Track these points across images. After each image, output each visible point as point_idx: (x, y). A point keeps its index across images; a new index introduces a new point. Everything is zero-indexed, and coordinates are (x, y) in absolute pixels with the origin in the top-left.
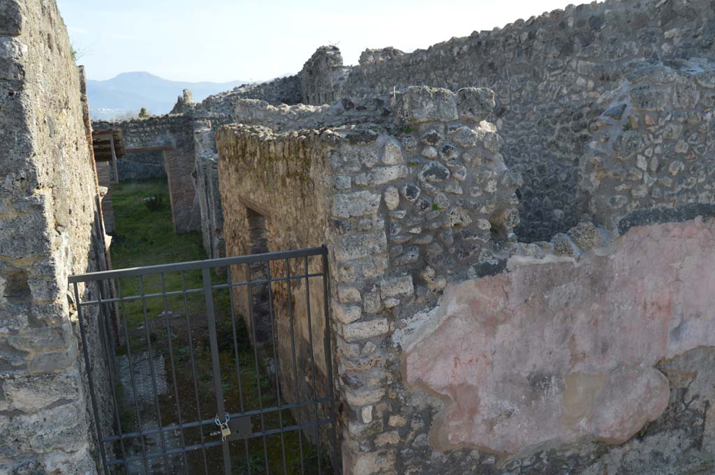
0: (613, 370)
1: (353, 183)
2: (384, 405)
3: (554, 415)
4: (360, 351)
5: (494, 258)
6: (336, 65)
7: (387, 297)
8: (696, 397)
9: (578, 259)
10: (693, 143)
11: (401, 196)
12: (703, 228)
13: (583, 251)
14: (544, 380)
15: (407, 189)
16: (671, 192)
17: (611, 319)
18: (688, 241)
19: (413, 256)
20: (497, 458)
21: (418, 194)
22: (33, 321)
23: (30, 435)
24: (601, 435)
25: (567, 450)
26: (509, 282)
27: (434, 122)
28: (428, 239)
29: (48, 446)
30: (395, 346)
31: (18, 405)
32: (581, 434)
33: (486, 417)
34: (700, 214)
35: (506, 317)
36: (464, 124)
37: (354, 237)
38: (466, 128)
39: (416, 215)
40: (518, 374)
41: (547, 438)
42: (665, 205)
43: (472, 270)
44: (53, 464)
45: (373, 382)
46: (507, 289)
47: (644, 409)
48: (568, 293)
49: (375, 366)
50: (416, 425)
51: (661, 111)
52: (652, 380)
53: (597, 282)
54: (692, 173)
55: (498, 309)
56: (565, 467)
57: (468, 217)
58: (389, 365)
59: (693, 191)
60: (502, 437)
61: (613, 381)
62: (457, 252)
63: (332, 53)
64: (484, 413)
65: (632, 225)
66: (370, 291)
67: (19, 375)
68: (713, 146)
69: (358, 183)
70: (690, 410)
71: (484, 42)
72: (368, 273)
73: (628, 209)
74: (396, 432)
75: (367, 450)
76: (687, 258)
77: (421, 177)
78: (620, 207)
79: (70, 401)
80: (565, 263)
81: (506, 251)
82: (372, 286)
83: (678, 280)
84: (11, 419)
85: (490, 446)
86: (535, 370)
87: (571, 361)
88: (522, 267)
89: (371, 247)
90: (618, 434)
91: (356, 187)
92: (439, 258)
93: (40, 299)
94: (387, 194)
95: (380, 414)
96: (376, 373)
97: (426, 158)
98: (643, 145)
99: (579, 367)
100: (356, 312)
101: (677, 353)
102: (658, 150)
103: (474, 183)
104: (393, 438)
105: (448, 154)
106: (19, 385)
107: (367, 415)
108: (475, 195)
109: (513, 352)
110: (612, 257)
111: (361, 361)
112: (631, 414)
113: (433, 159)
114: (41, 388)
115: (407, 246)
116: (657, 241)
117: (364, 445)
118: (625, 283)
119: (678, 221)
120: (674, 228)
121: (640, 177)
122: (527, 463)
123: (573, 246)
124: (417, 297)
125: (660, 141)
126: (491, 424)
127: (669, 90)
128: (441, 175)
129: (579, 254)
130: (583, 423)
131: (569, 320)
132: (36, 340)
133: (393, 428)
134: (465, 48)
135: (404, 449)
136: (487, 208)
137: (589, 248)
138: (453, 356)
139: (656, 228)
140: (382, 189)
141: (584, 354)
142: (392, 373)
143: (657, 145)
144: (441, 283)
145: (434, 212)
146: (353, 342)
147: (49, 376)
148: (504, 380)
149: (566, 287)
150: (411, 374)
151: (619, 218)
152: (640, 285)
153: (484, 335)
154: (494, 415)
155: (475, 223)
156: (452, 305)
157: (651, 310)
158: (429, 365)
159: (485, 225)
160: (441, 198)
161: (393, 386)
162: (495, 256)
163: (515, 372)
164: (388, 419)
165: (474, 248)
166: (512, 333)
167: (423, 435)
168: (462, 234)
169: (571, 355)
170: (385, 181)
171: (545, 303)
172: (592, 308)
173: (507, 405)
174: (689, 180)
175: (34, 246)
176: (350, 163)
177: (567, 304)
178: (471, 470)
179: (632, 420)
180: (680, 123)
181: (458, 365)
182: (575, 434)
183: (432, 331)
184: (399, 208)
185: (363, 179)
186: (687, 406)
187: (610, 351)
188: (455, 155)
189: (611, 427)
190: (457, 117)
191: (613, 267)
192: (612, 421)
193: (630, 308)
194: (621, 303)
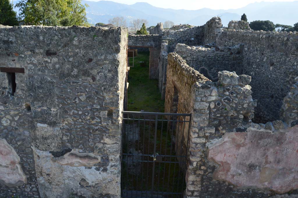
0: (281, 169)
1: (201, 100)
2: (200, 162)
3: (256, 178)
4: (196, 146)
5: (243, 127)
6: (218, 26)
7: (206, 133)
9: (273, 132)
11: (215, 105)
13: (276, 129)
14: (254, 167)
15: (217, 103)
17: (283, 153)
19: (216, 122)
20: (234, 186)
21: (221, 105)
22: (112, 122)
23: (107, 150)
24: (273, 189)
25: (260, 191)
26: (247, 135)
27: (229, 85)
28: (222, 118)
29: (111, 153)
30: (206, 147)
31: (106, 142)
32: (265, 187)
33: (232, 173)
35: (244, 145)
36: (239, 86)
37: (199, 114)
38: (240, 87)
39: (219, 111)
40: (245, 163)
41: (252, 185)
43: (235, 129)
44: (111, 158)
45: (198, 155)
46: (245, 137)
47: (291, 185)
48: (267, 142)
49: (200, 151)
50: (209, 171)
52: (296, 176)
53: (279, 140)
55: (242, 142)
56: (258, 195)
57: (236, 113)
58: (204, 152)
60: (236, 181)
61: (280, 173)
62: (231, 123)
63: (218, 21)
64: (231, 172)
65: (297, 124)
66: (201, 130)
67: (107, 135)
69: (203, 100)
71: (271, 36)
72: (202, 125)
73: (296, 118)
74: (203, 171)
75: (193, 174)
77: (222, 100)
78: (293, 117)
79: (118, 143)
80: (268, 132)
81: (247, 125)
82: (202, 129)
84: (103, 145)
85: (232, 182)
86: (252, 163)
87: (265, 163)
88: (252, 131)
89: (204, 118)
90: (279, 190)
91: (202, 101)
92: (225, 124)
93: (115, 118)
94: (211, 104)
95: (199, 165)
96: (199, 153)
97: (225, 95)
99: (267, 166)
100: (196, 135)
103: (240, 104)
104: (202, 173)
105: (232, 95)
106: (107, 137)
107: (195, 164)
108: (240, 108)
109: (245, 156)
110: (287, 133)
111: (196, 149)
112: (286, 185)
113: (227, 95)
114: (112, 139)
115: (215, 119)
117: (193, 172)
118: (290, 142)
122: (244, 191)
123: (272, 127)
124: (216, 134)
126: (233, 176)
128: (229, 100)
129: (274, 130)
130: (266, 183)
131: (266, 150)
132: (113, 127)
133: (202, 170)
134: (264, 36)
135: (204, 176)
136: (243, 112)
137: (278, 129)
138: (224, 153)
140: (210, 103)
141: (270, 162)
142: (204, 154)
144: (224, 131)
145: (225, 111)
146: (194, 143)
147: (114, 136)
148: (240, 164)
149: (267, 140)
150: (210, 156)
151: (292, 121)
153: (235, 149)
154: (235, 174)
155: (238, 116)
156: (226, 139)
158: (216, 155)
159: (242, 117)
160: (228, 107)
161: (204, 158)
162: (243, 126)
163: (244, 162)
164: (201, 166)
165: (236, 123)
166: (245, 150)
167: (211, 174)
168: (233, 118)
169: (265, 161)
170: (211, 100)
171: (258, 143)
172: (276, 148)
173: (240, 171)
175: (116, 105)
176: (201, 94)
177: (266, 145)
178: (225, 188)
179: (286, 187)
181: (225, 156)
182: (262, 186)
183: (218, 145)
184: (214, 108)
185: (204, 99)
187: (280, 163)
188: (235, 95)
189: (277, 187)
190: (237, 84)
191: (287, 136)
192: (278, 186)
193: (291, 151)
194: (288, 148)
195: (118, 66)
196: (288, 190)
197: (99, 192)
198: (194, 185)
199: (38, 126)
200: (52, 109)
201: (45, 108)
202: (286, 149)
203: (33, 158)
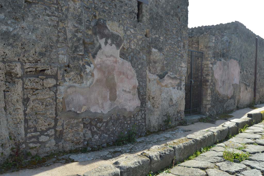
0: (229, 83)
2: (211, 80)
3: (225, 89)
4: (210, 69)
8: (235, 94)
11: (214, 45)
12: (236, 62)
14: (224, 82)
17: (229, 74)
20: (219, 95)
24: (228, 95)
25: (225, 97)
28: (215, 53)
29: (184, 74)
30: (213, 70)
34: (236, 59)
39: (215, 48)
40: (222, 80)
41: (224, 93)
42: (233, 56)
43: (219, 60)
45: (211, 75)
46: (221, 64)
47: (232, 92)
48: (226, 67)
49: (211, 72)
50: (213, 85)
55: (221, 67)
60: (220, 91)
62: (218, 56)
65: (231, 59)
66: (211, 59)
72: (211, 56)
73: (230, 56)
76: (235, 67)
77: (216, 43)
81: (221, 58)
83: (234, 70)
87: (226, 80)
88: (222, 61)
89: (212, 52)
101: (234, 84)
104: (211, 87)
109: (222, 76)
110: (229, 63)
116: (233, 62)
118: (230, 68)
121: (231, 51)
123: (226, 60)
124: (214, 62)
126: (220, 88)
130: (227, 92)
131: (226, 72)
136: (220, 50)
150: (214, 75)
153: (220, 71)
156: (217, 65)
157: (232, 74)
164: (211, 83)
168: (218, 53)
170: (213, 42)
173: (221, 85)
174: (235, 53)
178: (217, 97)
181: (218, 75)
183: (216, 68)
199: (153, 51)
200: (161, 38)
201: (157, 36)
203: (146, 81)
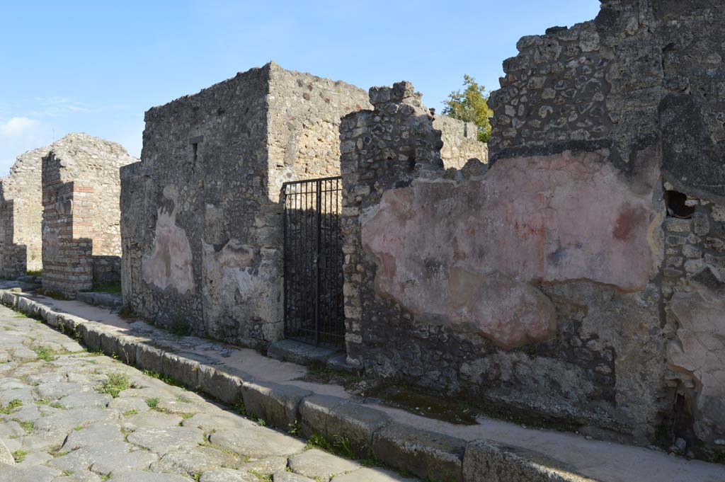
0: (489, 275)
1: (345, 137)
2: (354, 256)
3: (443, 295)
4: (346, 223)
5: (407, 178)
7: (358, 196)
8: (594, 336)
9: (458, 183)
10: (560, 89)
11: (363, 142)
12: (573, 162)
13: (464, 177)
14: (435, 266)
15: (365, 139)
16: (539, 132)
17: (485, 231)
18: (557, 172)
19: (369, 175)
21: (370, 141)
23: (258, 237)
24: (481, 328)
26: (412, 193)
27: (379, 103)
28: (376, 166)
30: (359, 223)
31: (257, 224)
33: (400, 280)
34: (569, 149)
35: (411, 216)
38: (393, 104)
39: (369, 152)
40: (419, 256)
41: (439, 313)
42: (533, 142)
43: (394, 184)
45: (350, 241)
46: (411, 197)
47: (521, 320)
48: (451, 204)
49: (352, 232)
50: (368, 274)
51: (523, 69)
53: (473, 201)
54: (561, 114)
55: (407, 210)
57: (393, 153)
58: (357, 233)
59: (563, 129)
60: (410, 299)
61: (488, 284)
64: (398, 277)
65: (499, 158)
66: (350, 191)
67: (258, 213)
68: (584, 88)
69: (347, 137)
70: (587, 348)
72: (350, 182)
73: (501, 147)
74: (360, 275)
75: (348, 280)
76: (558, 188)
77: (371, 132)
78: (493, 145)
79: (267, 226)
80: (448, 183)
81: (414, 174)
82: (351, 189)
83: (549, 207)
84: (255, 230)
86: (430, 256)
87: (454, 257)
88: (420, 184)
89: (352, 168)
90: (497, 335)
91: (346, 139)
94: (358, 142)
95: (353, 261)
96: (351, 236)
97: (375, 122)
98: (508, 97)
99: (460, 264)
100: (345, 202)
101: (557, 278)
102: (524, 99)
103: (396, 134)
104: (359, 278)
105: (383, 119)
106: (258, 217)
107: (347, 259)
109: (416, 241)
110: (484, 182)
111: (346, 228)
112: (508, 320)
113: (378, 123)
115: (368, 168)
116: (525, 172)
118: (496, 204)
119: (544, 155)
120: (540, 161)
121: (508, 121)
122: (432, 331)
123: (459, 174)
124: (371, 198)
125: (524, 92)
126: (403, 286)
127: (531, 52)
129: (460, 179)
131: (452, 225)
133: (358, 272)
135: (363, 287)
137: (469, 176)
138: (383, 234)
139: (521, 161)
140: (356, 140)
141: (464, 255)
142: (358, 238)
143: (523, 95)
144: (381, 191)
146: (343, 217)
148: (410, 258)
150: (364, 241)
151: (493, 154)
152: (510, 207)
154: (404, 281)
155: (397, 157)
157: (524, 231)
158: (372, 237)
159: (404, 158)
160: (381, 144)
161: (358, 246)
163: (417, 254)
164: (357, 265)
165: (396, 171)
166: (414, 227)
167: (371, 282)
168: (391, 163)
169: (455, 253)
170: (357, 135)
171: (434, 210)
172: (469, 220)
173: (411, 276)
174: (559, 121)
177: (450, 213)
180: (544, 75)
181: (385, 241)
182: (458, 318)
183: (373, 217)
184: (363, 149)
185: (349, 135)
186: (584, 342)
187: (486, 258)
188: (386, 119)
189: (490, 325)
190: (389, 99)
191: (485, 190)
192: (490, 320)
193: (503, 225)
194: (494, 220)
195: (267, 110)
196: (518, 335)
197: (251, 315)
198: (352, 306)
199: (207, 208)
200: (218, 183)
201: (214, 182)
202: (489, 220)
203: (201, 255)
